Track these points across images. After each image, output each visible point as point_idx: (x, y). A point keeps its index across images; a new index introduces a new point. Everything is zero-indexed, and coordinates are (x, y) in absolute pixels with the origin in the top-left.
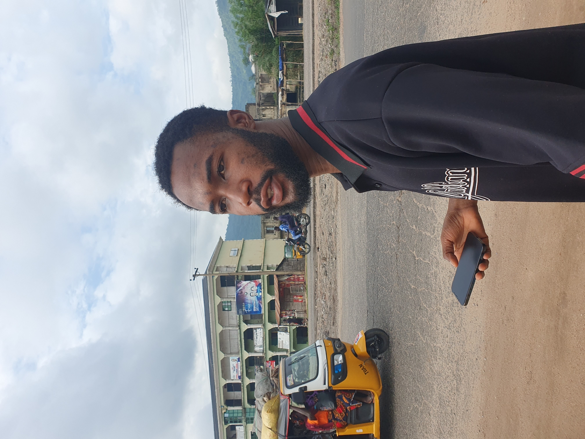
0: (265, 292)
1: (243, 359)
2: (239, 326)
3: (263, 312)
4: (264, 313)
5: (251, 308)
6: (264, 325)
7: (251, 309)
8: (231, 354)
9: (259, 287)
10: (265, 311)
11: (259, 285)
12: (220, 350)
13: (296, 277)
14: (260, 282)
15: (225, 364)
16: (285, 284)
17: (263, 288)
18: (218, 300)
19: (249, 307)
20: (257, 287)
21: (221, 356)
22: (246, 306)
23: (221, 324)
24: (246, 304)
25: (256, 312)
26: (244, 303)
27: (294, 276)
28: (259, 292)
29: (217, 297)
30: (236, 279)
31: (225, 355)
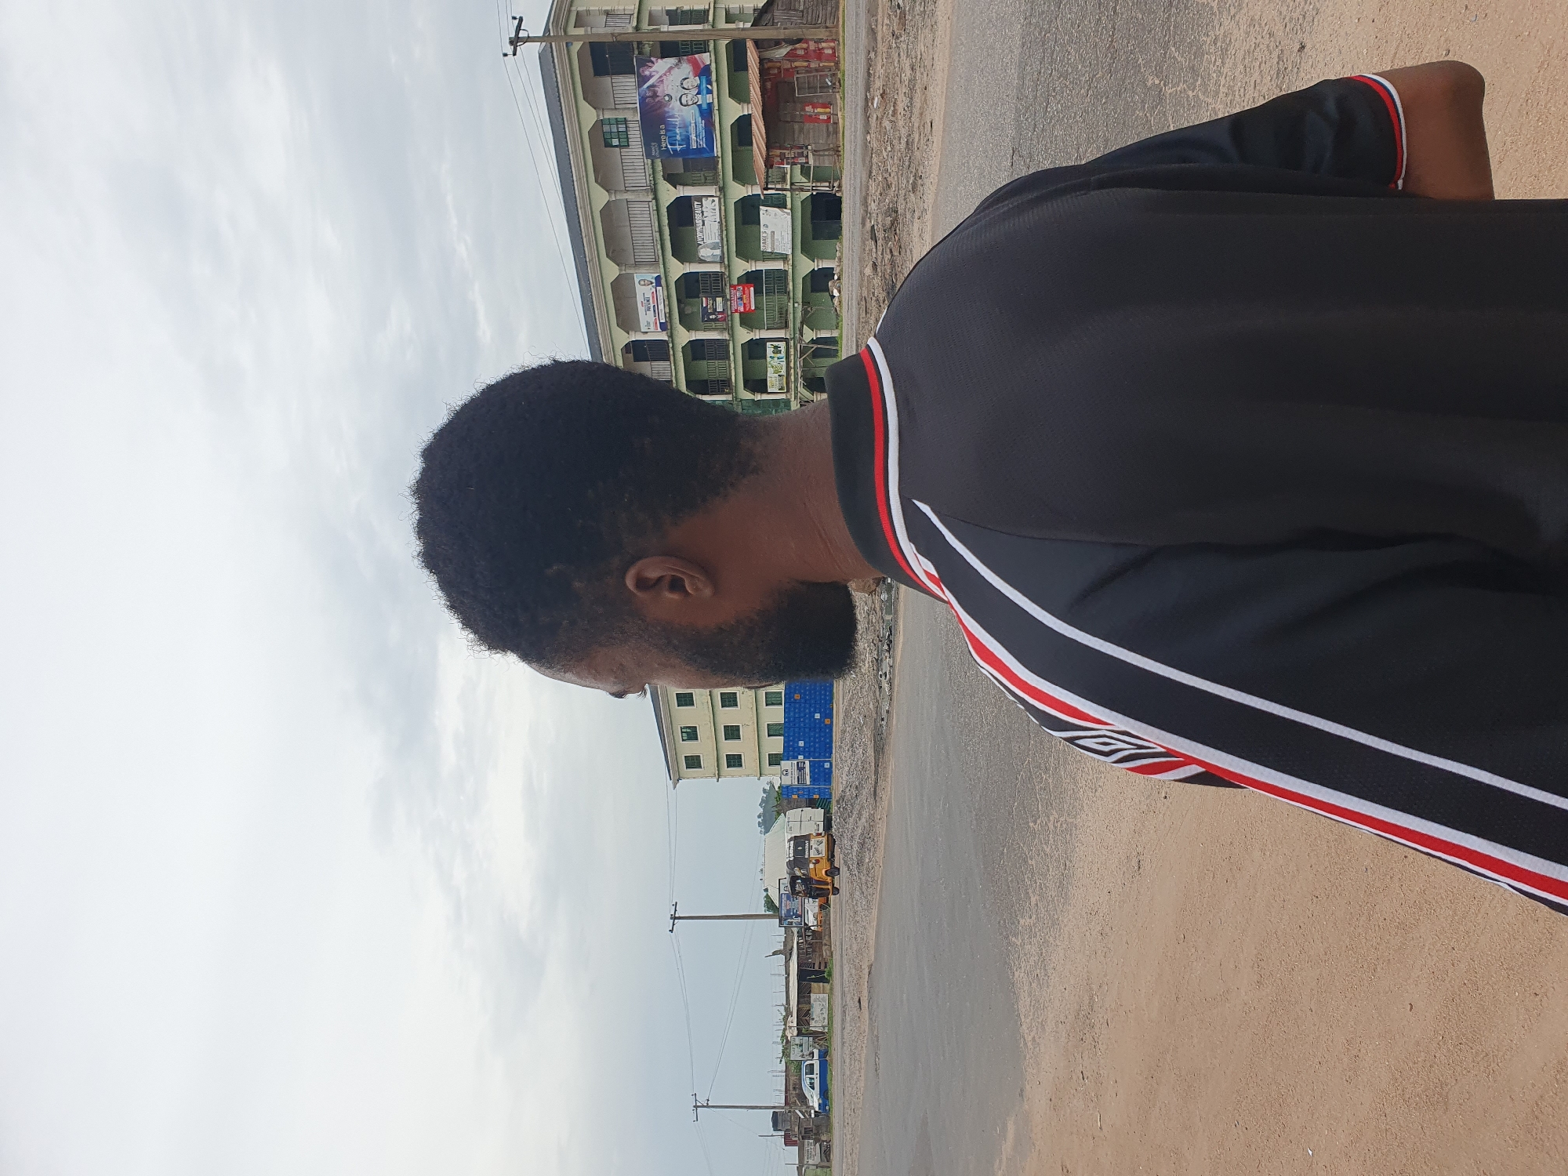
0: (722, 92)
1: (669, 278)
2: (655, 191)
3: (717, 151)
4: (720, 155)
5: (682, 140)
6: (722, 189)
7: (684, 143)
8: (637, 264)
9: (704, 79)
10: (723, 147)
11: (704, 72)
12: (608, 256)
13: (812, 46)
14: (708, 63)
15: (622, 291)
16: (779, 68)
17: (717, 81)
18: (589, 116)
19: (678, 137)
20: (697, 78)
21: (612, 271)
22: (669, 134)
23: (605, 183)
24: (670, 128)
25: (699, 150)
26: (662, 126)
27: (805, 46)
28: (705, 92)
29: (585, 107)
30: (636, 52)
31: (620, 270)
